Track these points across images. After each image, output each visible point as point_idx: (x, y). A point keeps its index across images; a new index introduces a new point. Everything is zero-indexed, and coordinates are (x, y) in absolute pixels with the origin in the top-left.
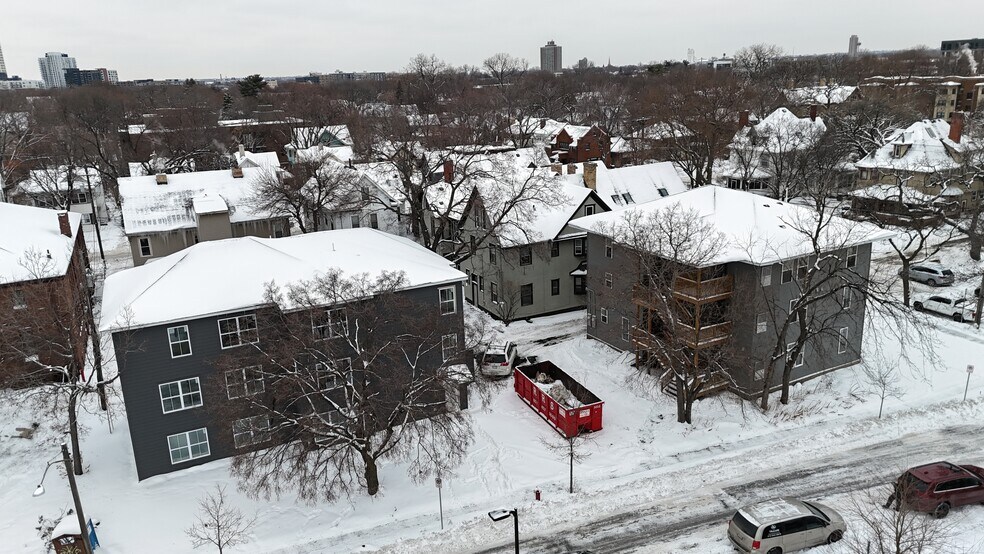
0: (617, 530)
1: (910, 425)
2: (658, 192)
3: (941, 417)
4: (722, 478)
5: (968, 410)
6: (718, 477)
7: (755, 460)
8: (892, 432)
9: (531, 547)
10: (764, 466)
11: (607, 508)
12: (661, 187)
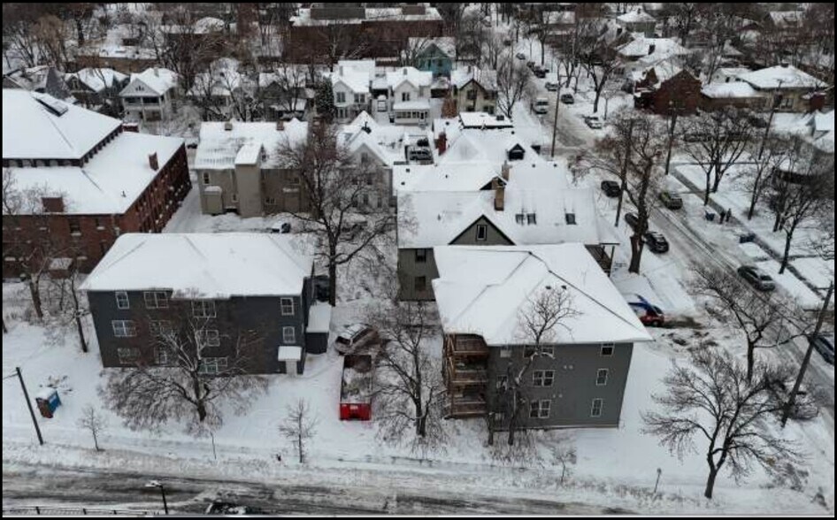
0: (307, 497)
1: (583, 496)
2: (564, 217)
3: (619, 498)
4: (406, 486)
5: (650, 501)
6: (402, 484)
7: (437, 481)
8: (564, 497)
9: (253, 488)
10: (442, 488)
11: (316, 479)
12: (570, 212)
